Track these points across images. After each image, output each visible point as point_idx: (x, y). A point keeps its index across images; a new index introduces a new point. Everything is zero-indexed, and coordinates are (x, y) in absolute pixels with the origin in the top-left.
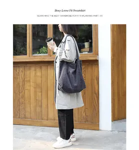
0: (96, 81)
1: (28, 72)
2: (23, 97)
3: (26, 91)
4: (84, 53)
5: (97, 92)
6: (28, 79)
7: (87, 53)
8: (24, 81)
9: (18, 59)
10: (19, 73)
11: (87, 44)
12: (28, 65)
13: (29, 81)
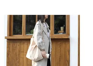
0: (68, 53)
1: (22, 46)
2: (19, 62)
3: (21, 58)
4: (60, 34)
5: (68, 60)
6: (22, 50)
7: (62, 34)
8: (20, 51)
9: (16, 37)
10: (16, 46)
11: (62, 28)
12: (23, 41)
13: (23, 52)
